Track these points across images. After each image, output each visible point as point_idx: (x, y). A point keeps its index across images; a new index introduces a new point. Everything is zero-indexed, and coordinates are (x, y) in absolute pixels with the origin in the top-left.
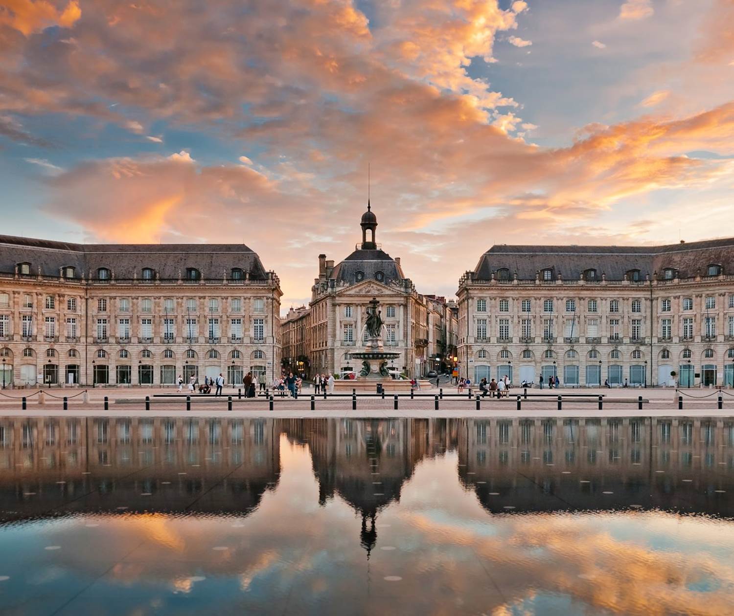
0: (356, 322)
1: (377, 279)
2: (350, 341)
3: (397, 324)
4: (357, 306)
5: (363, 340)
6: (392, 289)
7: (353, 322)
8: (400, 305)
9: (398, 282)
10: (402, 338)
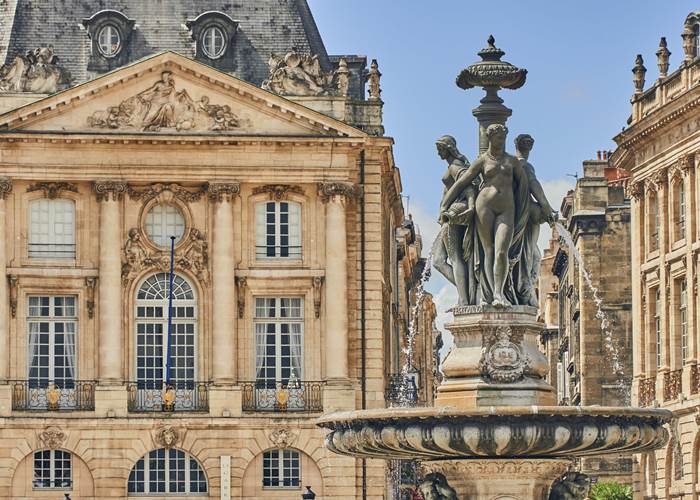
0: (93, 283)
1: (201, 57)
2: (59, 384)
3: (311, 296)
4: (100, 196)
5: (134, 377)
6: (285, 107)
7: (79, 283)
8: (326, 192)
9: (315, 69)
10: (338, 368)
